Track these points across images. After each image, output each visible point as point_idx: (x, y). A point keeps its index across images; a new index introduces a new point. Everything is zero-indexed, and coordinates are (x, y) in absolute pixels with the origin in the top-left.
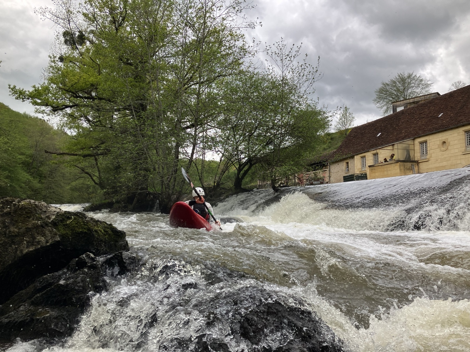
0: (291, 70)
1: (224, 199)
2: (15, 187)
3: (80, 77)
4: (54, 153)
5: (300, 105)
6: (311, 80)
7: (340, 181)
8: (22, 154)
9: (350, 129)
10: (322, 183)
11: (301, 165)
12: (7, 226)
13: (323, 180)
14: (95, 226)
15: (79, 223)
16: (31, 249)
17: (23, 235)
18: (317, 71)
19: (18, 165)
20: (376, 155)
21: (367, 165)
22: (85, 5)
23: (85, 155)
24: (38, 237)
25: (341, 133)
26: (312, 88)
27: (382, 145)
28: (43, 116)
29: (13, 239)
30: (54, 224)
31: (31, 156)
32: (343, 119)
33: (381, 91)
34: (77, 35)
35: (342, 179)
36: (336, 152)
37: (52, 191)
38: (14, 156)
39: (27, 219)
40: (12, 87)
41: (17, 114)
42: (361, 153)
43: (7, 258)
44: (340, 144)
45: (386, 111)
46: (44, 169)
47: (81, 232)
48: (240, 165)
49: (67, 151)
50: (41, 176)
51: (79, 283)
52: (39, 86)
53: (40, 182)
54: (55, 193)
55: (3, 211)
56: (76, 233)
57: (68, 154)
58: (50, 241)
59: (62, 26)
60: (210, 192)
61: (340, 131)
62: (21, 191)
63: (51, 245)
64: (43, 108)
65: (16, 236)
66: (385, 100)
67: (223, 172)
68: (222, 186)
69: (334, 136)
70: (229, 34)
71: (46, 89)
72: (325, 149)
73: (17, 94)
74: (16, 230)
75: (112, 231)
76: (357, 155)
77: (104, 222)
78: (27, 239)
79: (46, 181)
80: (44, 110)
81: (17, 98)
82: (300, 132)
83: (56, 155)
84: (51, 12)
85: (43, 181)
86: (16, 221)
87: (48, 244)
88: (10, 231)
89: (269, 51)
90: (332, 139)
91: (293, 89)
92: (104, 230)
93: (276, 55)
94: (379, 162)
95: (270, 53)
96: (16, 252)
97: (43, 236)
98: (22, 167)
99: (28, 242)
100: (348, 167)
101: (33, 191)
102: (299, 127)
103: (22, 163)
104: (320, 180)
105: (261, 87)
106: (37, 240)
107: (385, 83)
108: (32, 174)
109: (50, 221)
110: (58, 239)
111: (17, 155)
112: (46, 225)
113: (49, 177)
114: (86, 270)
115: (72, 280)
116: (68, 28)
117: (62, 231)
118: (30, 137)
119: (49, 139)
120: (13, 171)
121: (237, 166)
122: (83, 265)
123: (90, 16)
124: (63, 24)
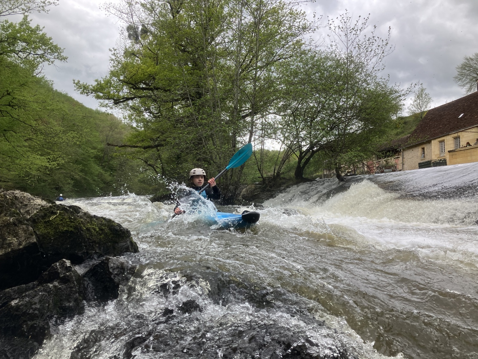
0: (357, 46)
1: (284, 189)
2: (88, 180)
3: (138, 69)
4: (116, 146)
5: (368, 85)
6: (380, 54)
7: (414, 168)
8: (94, 148)
9: (426, 111)
10: (393, 171)
11: (369, 151)
13: (396, 167)
14: (88, 222)
15: (64, 220)
18: (387, 43)
19: (91, 159)
20: (457, 138)
21: (446, 151)
23: (145, 147)
24: (9, 237)
25: (415, 116)
26: (381, 63)
27: (465, 127)
28: (107, 109)
30: (34, 221)
31: (102, 150)
32: (418, 101)
33: (464, 67)
34: (140, 29)
35: (418, 166)
36: (410, 136)
38: (87, 150)
40: (76, 82)
41: (90, 111)
42: (440, 137)
44: (414, 128)
45: (470, 89)
46: (115, 163)
47: (66, 230)
48: (301, 153)
49: (129, 144)
50: (112, 169)
51: (35, 304)
52: (102, 80)
53: (111, 175)
56: (60, 232)
57: (129, 146)
58: (24, 243)
59: (126, 21)
60: (269, 182)
61: (415, 114)
62: (94, 184)
63: (25, 248)
64: (107, 101)
66: (468, 77)
67: (284, 161)
68: (282, 176)
69: (407, 120)
70: (289, 13)
71: (108, 83)
72: (397, 134)
73: (81, 89)
75: (110, 229)
76: (435, 139)
77: (102, 218)
79: (116, 174)
80: (107, 104)
81: (82, 93)
82: (368, 114)
83: (117, 147)
84: (115, 7)
87: (21, 247)
89: (331, 26)
90: (405, 123)
91: (359, 67)
92: (99, 228)
93: (340, 30)
94: (461, 146)
95: (333, 28)
97: (15, 237)
98: (95, 161)
100: (424, 153)
101: (105, 183)
102: (367, 109)
103: (94, 157)
104: (392, 168)
105: (324, 66)
106: (8, 242)
107: (468, 58)
108: (103, 167)
109: (29, 217)
110: (34, 240)
111: (89, 149)
112: (21, 222)
113: (119, 170)
114: (56, 283)
115: (27, 299)
116: (131, 23)
117: (42, 230)
118: (101, 132)
119: (117, 133)
120: (86, 165)
121: (298, 154)
122: (54, 276)
123: (148, 6)
124: (126, 19)
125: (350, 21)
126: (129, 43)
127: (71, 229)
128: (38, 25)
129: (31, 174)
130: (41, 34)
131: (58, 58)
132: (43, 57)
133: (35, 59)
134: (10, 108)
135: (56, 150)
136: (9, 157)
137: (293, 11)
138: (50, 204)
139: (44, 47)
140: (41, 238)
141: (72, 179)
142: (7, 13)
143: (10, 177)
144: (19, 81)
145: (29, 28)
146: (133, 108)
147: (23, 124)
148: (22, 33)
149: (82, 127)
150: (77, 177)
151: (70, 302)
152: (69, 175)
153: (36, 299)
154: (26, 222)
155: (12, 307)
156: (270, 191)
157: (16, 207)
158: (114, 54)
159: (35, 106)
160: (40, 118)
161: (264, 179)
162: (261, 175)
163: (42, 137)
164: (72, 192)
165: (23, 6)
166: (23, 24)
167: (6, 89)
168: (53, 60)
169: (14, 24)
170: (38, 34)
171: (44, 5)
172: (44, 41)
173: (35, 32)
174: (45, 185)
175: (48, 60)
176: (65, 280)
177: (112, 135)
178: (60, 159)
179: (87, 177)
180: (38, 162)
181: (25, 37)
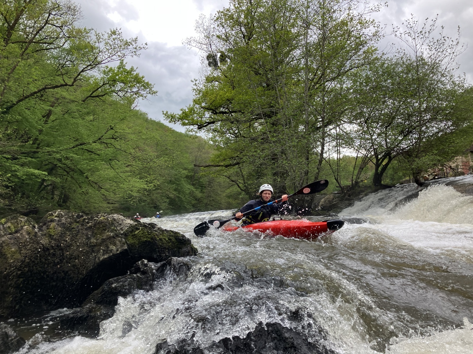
1: (363, 197)
2: (181, 198)
3: (217, 95)
4: (202, 166)
6: (452, 54)
8: (185, 169)
12: (89, 238)
15: (144, 233)
16: (106, 257)
17: (100, 245)
18: (458, 42)
19: (183, 179)
22: (218, 28)
23: (226, 165)
24: (111, 246)
26: (454, 63)
29: (93, 248)
30: (126, 235)
34: (219, 56)
37: (211, 199)
38: (179, 171)
39: (103, 231)
40: (165, 113)
41: (180, 134)
43: (89, 265)
46: (204, 180)
47: (145, 241)
48: (378, 160)
49: (211, 164)
50: (202, 187)
52: (186, 108)
53: (202, 192)
54: (214, 201)
55: (87, 225)
56: (142, 242)
57: (213, 166)
58: (120, 250)
59: (205, 51)
60: (348, 190)
63: (120, 253)
64: (192, 127)
65: (95, 246)
67: (362, 169)
68: (360, 184)
71: (192, 110)
73: (169, 118)
74: (95, 241)
78: (103, 248)
79: (206, 191)
80: (192, 129)
81: (170, 121)
84: (195, 40)
85: (204, 190)
86: (96, 234)
87: (118, 252)
88: (90, 242)
89: (397, 33)
96: (95, 258)
97: (114, 245)
98: (187, 180)
99: (104, 251)
101: (196, 200)
103: (186, 177)
105: (395, 72)
106: (110, 249)
108: (193, 185)
109: (122, 232)
110: (126, 247)
111: (181, 170)
112: (117, 236)
113: (208, 187)
114: (139, 275)
115: (121, 283)
116: (210, 51)
117: (131, 241)
118: (191, 153)
119: (205, 153)
120: (179, 184)
121: (375, 161)
122: (138, 270)
123: (223, 37)
124: (206, 49)
125: (417, 25)
126: (209, 70)
127: (149, 240)
128: (132, 67)
129: (133, 196)
130: (135, 74)
131: (150, 93)
132: (138, 94)
133: (131, 96)
134: (113, 140)
135: (152, 173)
136: (115, 182)
137: (362, 21)
138: (136, 223)
139: (138, 85)
140: (130, 246)
141: (168, 198)
142: (106, 61)
143: (117, 199)
144: (119, 117)
145: (125, 70)
146: (215, 131)
147: (124, 153)
148: (120, 75)
149: (173, 150)
150: (171, 195)
151: (146, 286)
152: (164, 195)
153: (126, 283)
154: (120, 236)
155: (113, 288)
156: (349, 200)
157: (115, 226)
158: (196, 84)
159: (133, 136)
160: (138, 147)
161: (342, 189)
162: (339, 185)
163: (140, 163)
164: (168, 209)
165: (119, 53)
166: (120, 68)
167: (109, 125)
168: (146, 95)
169: (113, 68)
170: (133, 74)
171: (136, 50)
172: (138, 80)
173: (130, 73)
174: (145, 205)
175: (142, 96)
176: (144, 273)
177: (200, 155)
178: (155, 181)
179: (180, 196)
180: (137, 185)
181: (123, 79)
